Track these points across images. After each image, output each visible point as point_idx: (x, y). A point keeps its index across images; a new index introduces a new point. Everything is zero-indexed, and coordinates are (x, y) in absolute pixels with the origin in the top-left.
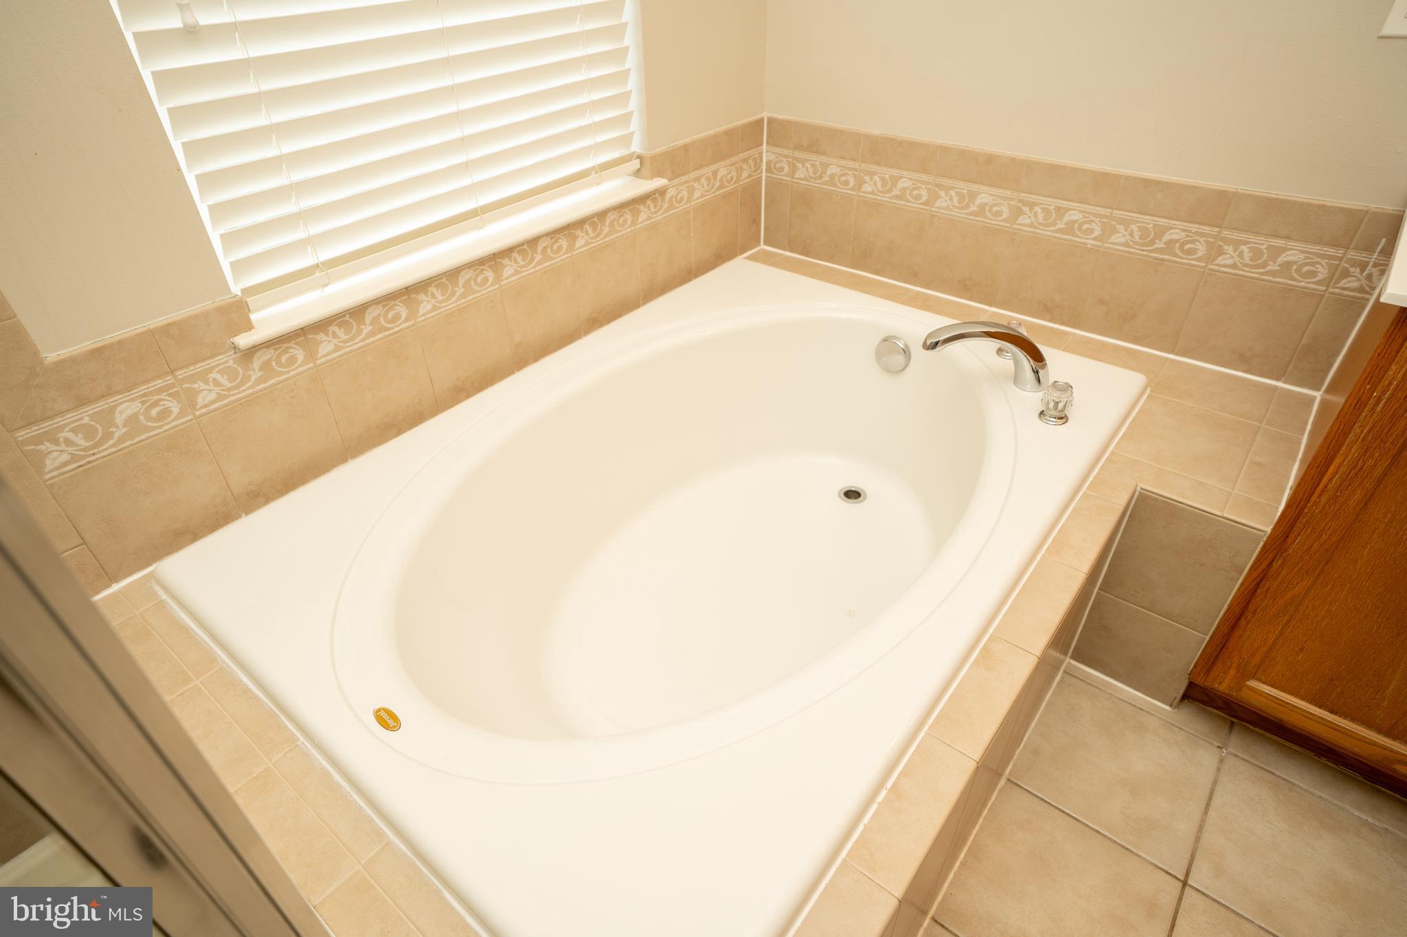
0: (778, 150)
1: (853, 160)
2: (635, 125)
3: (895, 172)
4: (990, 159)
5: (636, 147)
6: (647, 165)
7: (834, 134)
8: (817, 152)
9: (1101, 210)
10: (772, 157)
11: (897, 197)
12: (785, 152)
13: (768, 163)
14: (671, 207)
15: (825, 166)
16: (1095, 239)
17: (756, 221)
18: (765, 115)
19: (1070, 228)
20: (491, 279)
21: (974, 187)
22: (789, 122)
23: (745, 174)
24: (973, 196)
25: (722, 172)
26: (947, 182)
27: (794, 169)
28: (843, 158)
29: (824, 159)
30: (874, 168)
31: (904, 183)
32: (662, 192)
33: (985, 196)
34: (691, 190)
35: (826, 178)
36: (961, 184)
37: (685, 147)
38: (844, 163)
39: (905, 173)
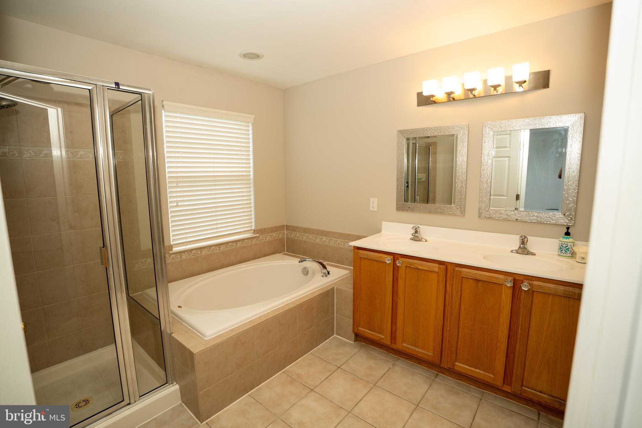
0: (288, 231)
1: (301, 233)
2: (253, 224)
3: (308, 235)
4: (324, 231)
5: (253, 228)
6: (255, 231)
7: (297, 227)
8: (295, 231)
9: (343, 240)
10: (287, 233)
11: (309, 240)
12: (289, 231)
13: (286, 234)
14: (261, 240)
15: (296, 234)
16: (343, 246)
17: (284, 246)
18: (285, 224)
19: (338, 244)
20: (218, 249)
21: (322, 237)
22: (290, 225)
23: (280, 236)
24: (322, 239)
25: (274, 235)
26: (317, 236)
27: (291, 235)
28: (299, 232)
29: (296, 233)
30: (305, 234)
31: (310, 237)
32: (259, 237)
33: (324, 239)
34: (266, 238)
35: (297, 237)
36: (320, 237)
37: (264, 229)
38: (299, 233)
39: (310, 235)
